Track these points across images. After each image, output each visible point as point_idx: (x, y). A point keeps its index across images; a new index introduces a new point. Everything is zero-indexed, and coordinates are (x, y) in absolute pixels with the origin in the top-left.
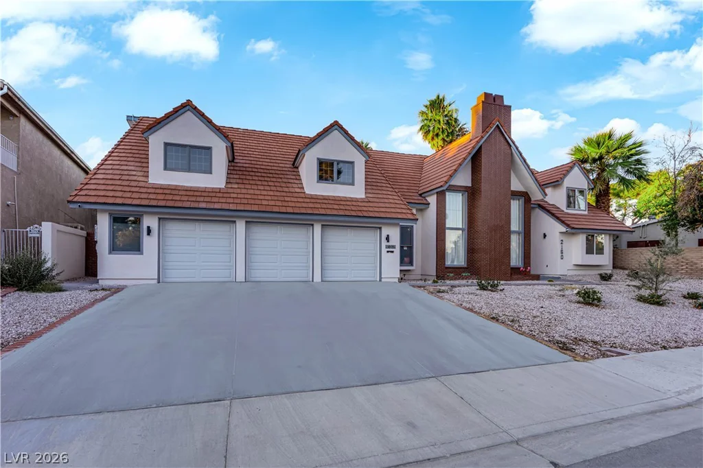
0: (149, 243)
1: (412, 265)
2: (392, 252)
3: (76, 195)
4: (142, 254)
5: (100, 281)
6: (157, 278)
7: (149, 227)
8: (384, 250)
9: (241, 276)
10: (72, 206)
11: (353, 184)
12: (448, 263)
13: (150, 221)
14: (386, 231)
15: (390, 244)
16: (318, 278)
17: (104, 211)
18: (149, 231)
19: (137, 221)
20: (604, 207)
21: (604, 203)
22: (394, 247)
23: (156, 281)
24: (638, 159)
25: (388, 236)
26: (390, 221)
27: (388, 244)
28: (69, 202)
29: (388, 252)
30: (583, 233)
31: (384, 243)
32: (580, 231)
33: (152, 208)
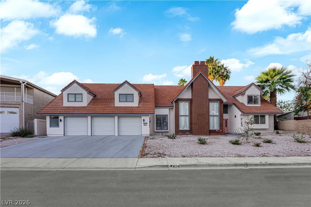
0: (61, 124)
1: (168, 130)
2: (146, 125)
3: (40, 111)
4: (59, 127)
5: (48, 135)
6: (63, 134)
7: (60, 119)
8: (143, 125)
9: (89, 134)
10: (38, 114)
11: (133, 102)
12: (181, 129)
13: (61, 118)
14: (143, 118)
15: (145, 122)
16: (116, 134)
17: (48, 115)
18: (61, 121)
19: (58, 118)
20: (273, 102)
21: (273, 100)
22: (147, 123)
23: (63, 135)
24: (289, 79)
25: (144, 119)
26: (146, 114)
27: (144, 122)
28: (37, 113)
29: (144, 125)
30: (252, 115)
31: (143, 122)
32: (251, 114)
33: (61, 114)
